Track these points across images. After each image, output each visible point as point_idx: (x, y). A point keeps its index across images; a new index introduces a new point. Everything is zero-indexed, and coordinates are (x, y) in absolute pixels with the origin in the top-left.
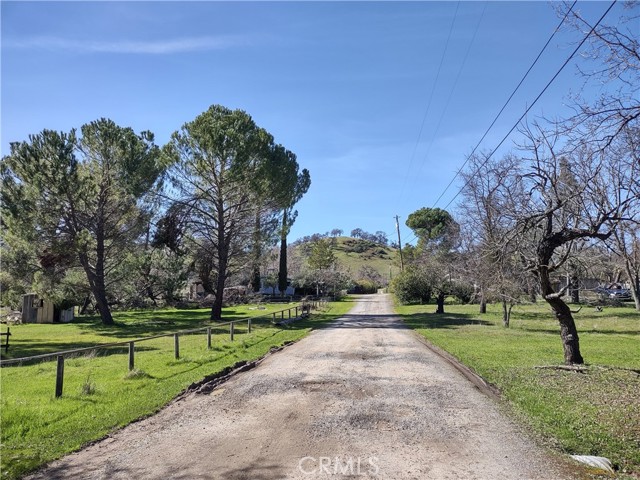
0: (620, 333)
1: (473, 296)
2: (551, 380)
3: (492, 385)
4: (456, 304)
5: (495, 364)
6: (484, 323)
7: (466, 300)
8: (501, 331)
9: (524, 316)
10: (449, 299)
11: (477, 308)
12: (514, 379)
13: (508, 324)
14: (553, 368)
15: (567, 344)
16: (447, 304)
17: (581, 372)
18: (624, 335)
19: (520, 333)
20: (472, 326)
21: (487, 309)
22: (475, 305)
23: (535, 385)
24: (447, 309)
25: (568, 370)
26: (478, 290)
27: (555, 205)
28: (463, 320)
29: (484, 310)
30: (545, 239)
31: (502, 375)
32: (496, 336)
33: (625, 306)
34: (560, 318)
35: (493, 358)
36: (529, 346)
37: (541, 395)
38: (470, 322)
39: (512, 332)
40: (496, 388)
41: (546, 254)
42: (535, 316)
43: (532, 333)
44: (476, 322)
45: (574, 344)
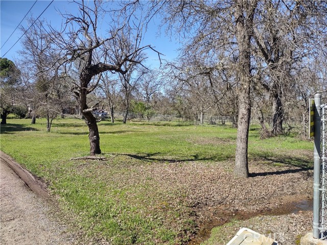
0: (108, 133)
1: (27, 115)
2: (84, 168)
3: (40, 178)
4: (15, 118)
5: (42, 159)
6: (34, 129)
7: (23, 116)
8: (45, 134)
9: (58, 125)
10: (11, 115)
11: (30, 121)
12: (58, 172)
13: (49, 131)
14: (84, 159)
15: (93, 142)
16: (9, 118)
17: (102, 159)
18: (110, 134)
19: (57, 135)
20: (26, 132)
21: (36, 122)
22: (28, 119)
23: (74, 175)
24: (8, 121)
25: (94, 159)
26: (31, 111)
27: (94, 44)
28: (20, 128)
29: (34, 122)
30: (86, 68)
31: (47, 169)
32: (42, 138)
33: (105, 120)
34: (89, 126)
35: (40, 154)
36: (63, 144)
37: (80, 184)
38: (24, 129)
39: (52, 134)
40: (43, 181)
41: (86, 80)
42: (64, 125)
43: (64, 135)
44: (29, 129)
45: (96, 142)
